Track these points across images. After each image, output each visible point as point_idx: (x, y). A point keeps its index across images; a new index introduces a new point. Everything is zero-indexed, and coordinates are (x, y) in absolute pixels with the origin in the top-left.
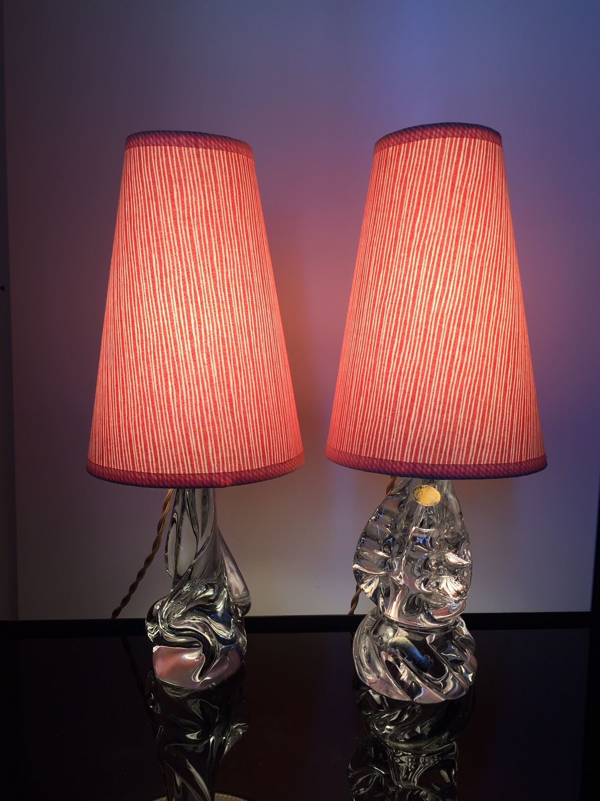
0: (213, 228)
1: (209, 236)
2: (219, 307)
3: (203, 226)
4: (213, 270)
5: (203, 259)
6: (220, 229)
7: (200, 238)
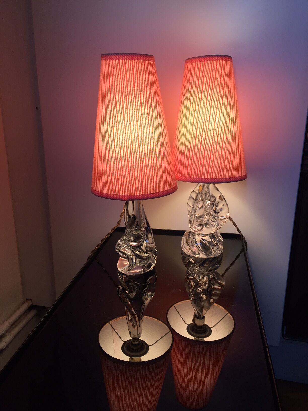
0: (124, 95)
1: (122, 98)
2: (125, 128)
3: (120, 94)
4: (123, 112)
5: (119, 108)
6: (127, 95)
7: (119, 99)
